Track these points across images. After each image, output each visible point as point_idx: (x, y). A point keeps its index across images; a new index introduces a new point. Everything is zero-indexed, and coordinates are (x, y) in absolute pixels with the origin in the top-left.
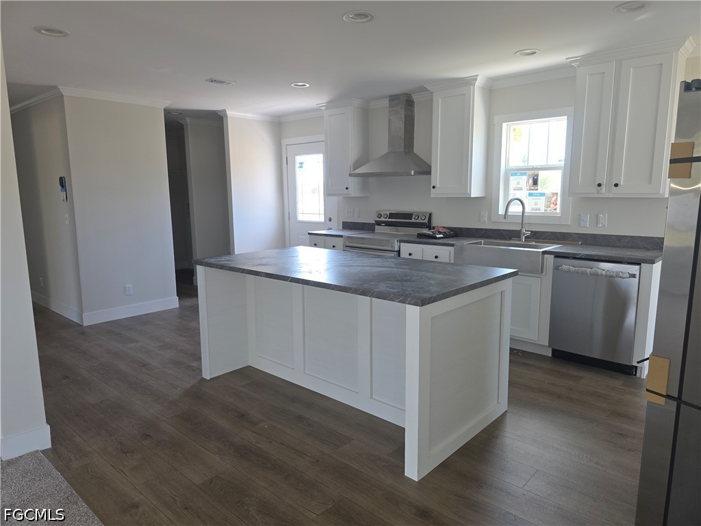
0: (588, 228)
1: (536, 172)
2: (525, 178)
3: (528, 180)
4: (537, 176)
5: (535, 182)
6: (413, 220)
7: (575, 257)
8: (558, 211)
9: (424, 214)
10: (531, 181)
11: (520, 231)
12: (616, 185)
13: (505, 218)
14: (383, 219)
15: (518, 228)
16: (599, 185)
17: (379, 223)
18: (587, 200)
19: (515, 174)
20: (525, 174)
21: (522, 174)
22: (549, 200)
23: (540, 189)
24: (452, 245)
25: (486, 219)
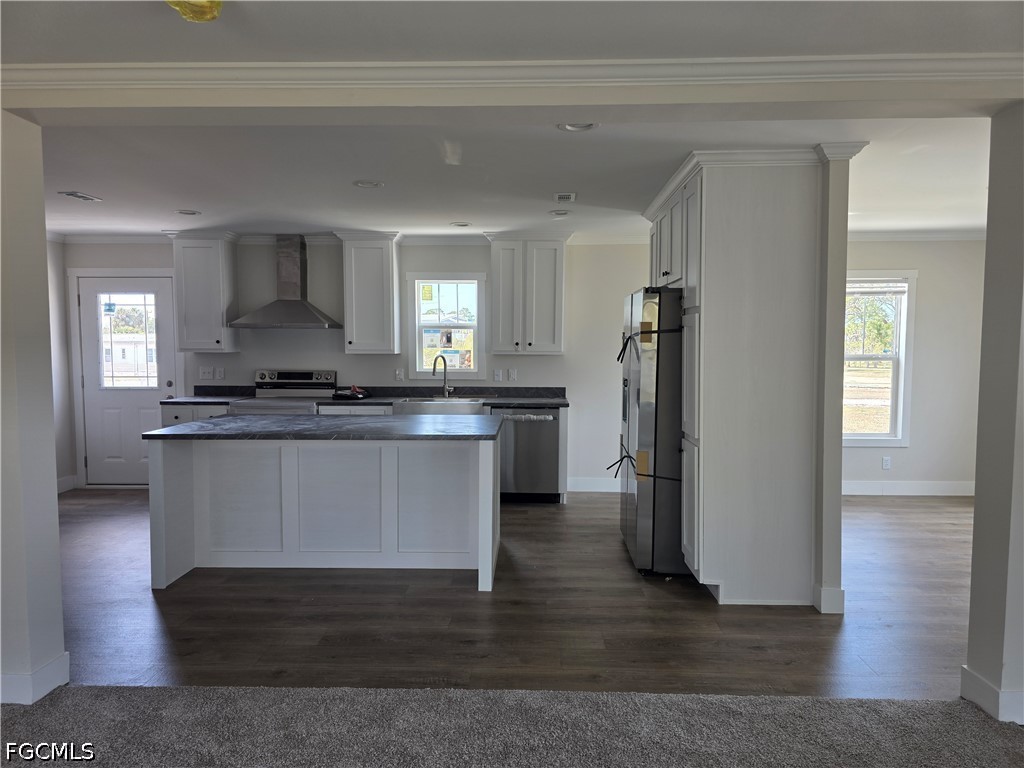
0: (501, 382)
1: (449, 330)
2: (439, 335)
3: (442, 339)
4: (450, 333)
5: (449, 340)
6: (314, 380)
7: (508, 407)
8: (472, 367)
9: (328, 373)
10: (444, 339)
11: (443, 388)
12: (530, 344)
13: (434, 374)
14: (267, 380)
15: (441, 385)
16: (517, 344)
17: (260, 386)
18: (500, 357)
19: (429, 332)
20: (438, 332)
21: (435, 332)
22: (463, 357)
23: (455, 346)
24: (391, 404)
25: (402, 377)
